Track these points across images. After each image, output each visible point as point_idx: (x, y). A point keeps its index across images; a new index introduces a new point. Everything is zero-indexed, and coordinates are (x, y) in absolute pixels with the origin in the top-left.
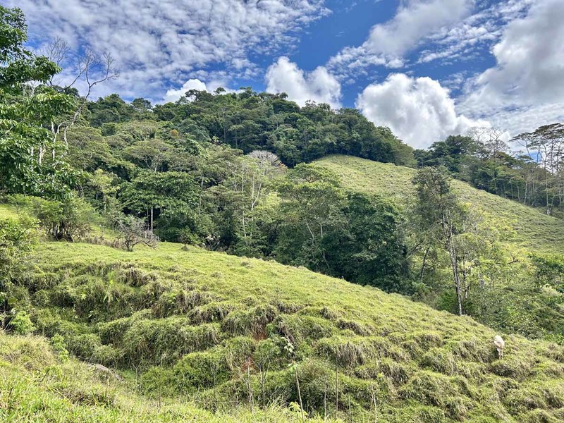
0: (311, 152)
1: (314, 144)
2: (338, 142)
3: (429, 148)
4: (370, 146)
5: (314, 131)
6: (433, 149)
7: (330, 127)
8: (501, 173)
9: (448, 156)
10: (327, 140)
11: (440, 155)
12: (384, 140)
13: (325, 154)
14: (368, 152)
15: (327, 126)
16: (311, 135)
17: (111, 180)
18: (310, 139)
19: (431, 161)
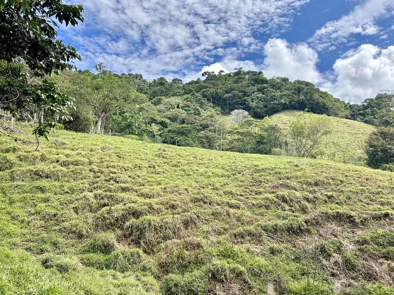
0: (272, 109)
1: (274, 104)
2: (290, 102)
3: (362, 103)
4: (312, 104)
5: (275, 96)
6: (365, 104)
7: (285, 93)
10: (283, 101)
11: (368, 108)
12: (321, 100)
16: (273, 98)
17: (158, 128)
19: (362, 112)
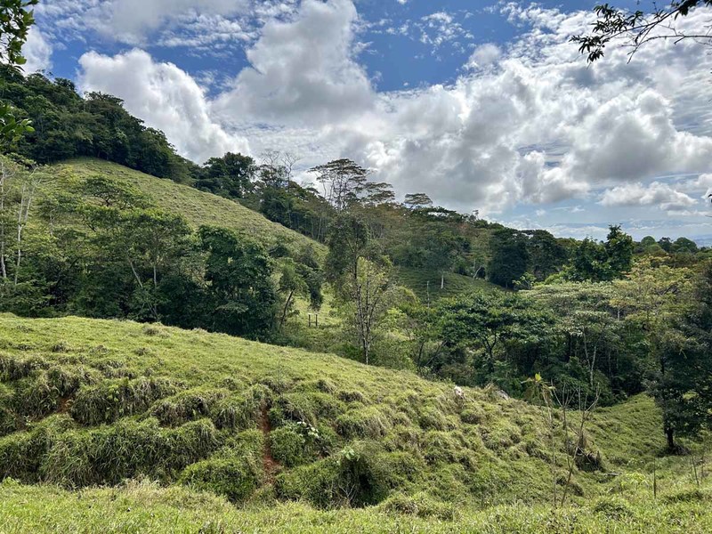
0: (51, 149)
1: (56, 137)
2: (95, 140)
3: (204, 164)
4: (140, 152)
5: (56, 118)
6: (209, 166)
7: (82, 117)
8: (296, 206)
9: (227, 177)
10: (79, 134)
11: (217, 175)
12: (159, 148)
13: (74, 155)
14: (136, 161)
15: (78, 115)
16: (51, 123)
18: (51, 130)
19: (208, 180)
